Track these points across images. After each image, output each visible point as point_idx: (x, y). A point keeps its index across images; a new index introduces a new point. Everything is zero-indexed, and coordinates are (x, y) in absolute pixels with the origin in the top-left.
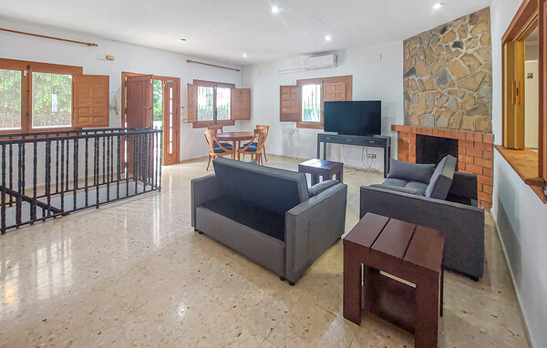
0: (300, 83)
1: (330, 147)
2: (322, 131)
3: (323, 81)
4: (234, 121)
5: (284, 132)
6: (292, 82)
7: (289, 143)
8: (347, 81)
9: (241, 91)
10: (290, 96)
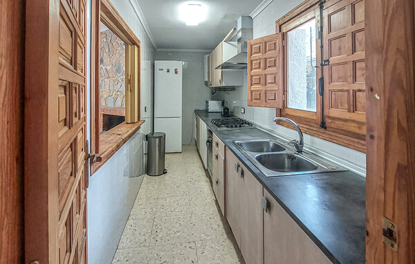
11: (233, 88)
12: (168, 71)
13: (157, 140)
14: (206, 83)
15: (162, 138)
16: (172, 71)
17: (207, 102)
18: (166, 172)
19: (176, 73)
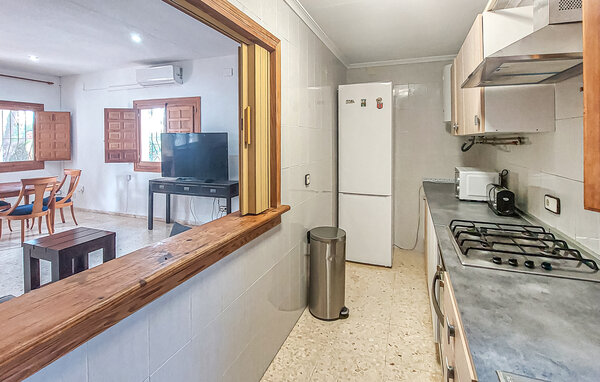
0: (138, 106)
1: (175, 199)
2: (158, 176)
3: (166, 103)
4: (43, 162)
5: (118, 177)
6: (127, 104)
7: (125, 194)
8: (194, 104)
9: (53, 116)
10: (121, 124)
11: (519, 140)
12: (364, 104)
13: (328, 246)
14: (449, 127)
15: (338, 243)
16: (372, 104)
17: (457, 172)
18: (346, 316)
19: (380, 106)
